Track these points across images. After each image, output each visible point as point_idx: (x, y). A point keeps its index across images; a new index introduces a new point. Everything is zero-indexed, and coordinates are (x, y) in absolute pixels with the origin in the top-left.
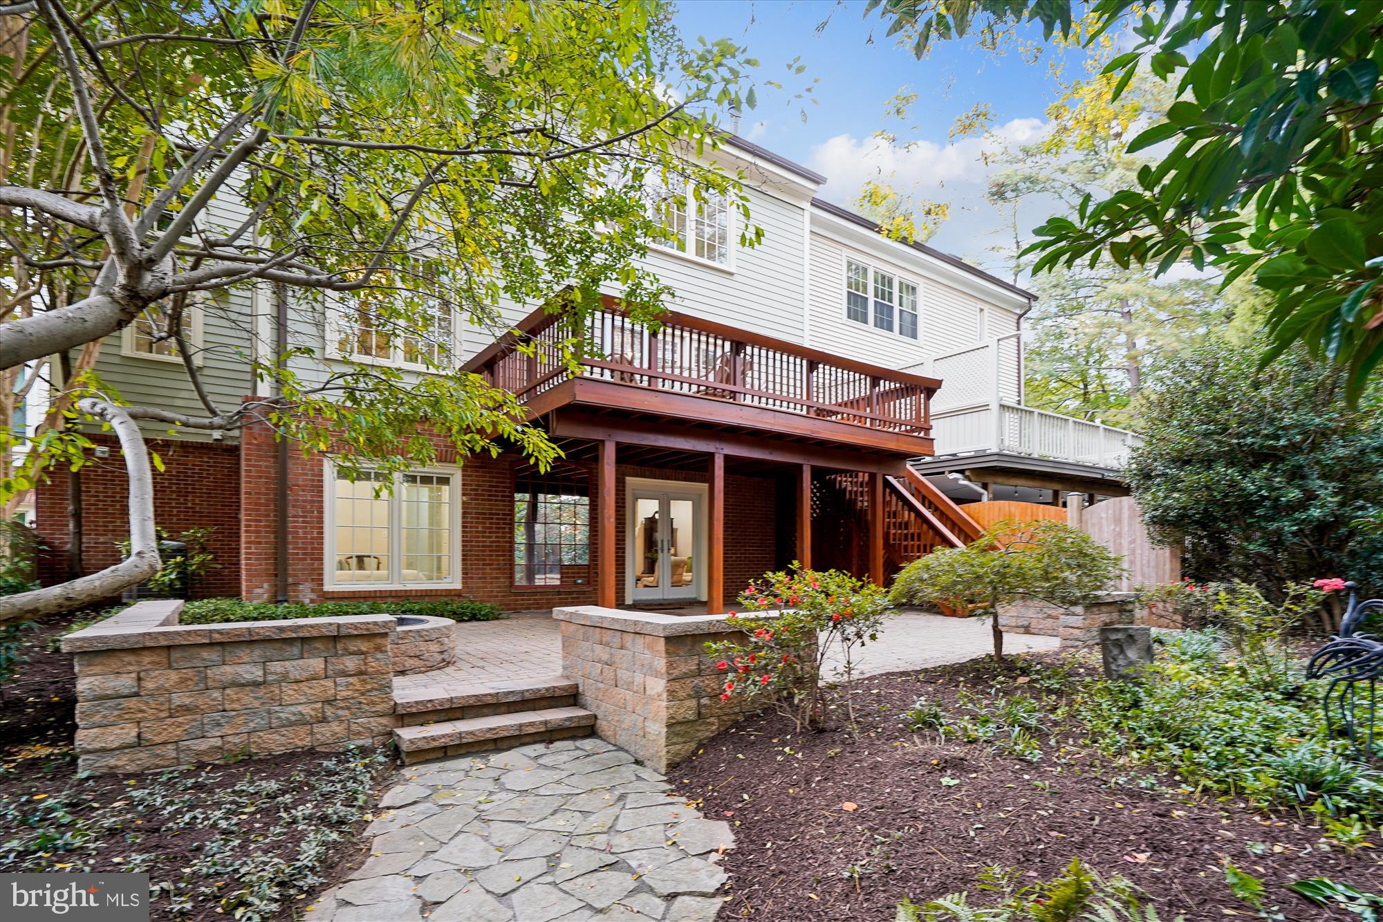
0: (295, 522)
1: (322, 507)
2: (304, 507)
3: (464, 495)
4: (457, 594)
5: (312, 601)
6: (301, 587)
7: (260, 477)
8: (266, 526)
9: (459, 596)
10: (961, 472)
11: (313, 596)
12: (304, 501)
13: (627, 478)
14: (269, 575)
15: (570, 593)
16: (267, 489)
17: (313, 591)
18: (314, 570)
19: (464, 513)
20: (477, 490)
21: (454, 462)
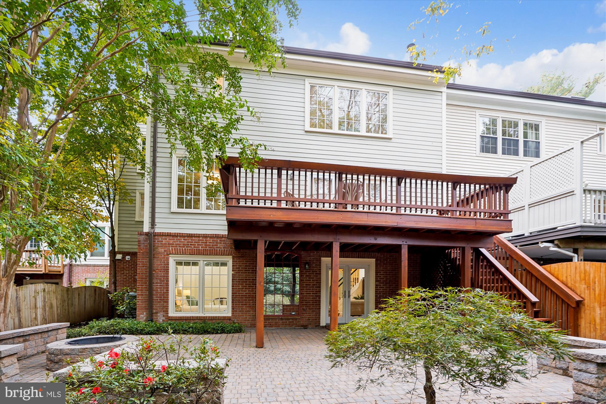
0: (157, 286)
1: (168, 279)
2: (160, 279)
3: (233, 271)
4: (229, 319)
5: (163, 321)
6: (159, 314)
7: (143, 267)
8: (145, 288)
10: (552, 242)
11: (164, 318)
12: (160, 276)
13: (322, 258)
14: (146, 309)
15: (288, 319)
16: (146, 271)
17: (164, 316)
18: (164, 307)
19: (233, 279)
20: (239, 268)
21: (228, 255)
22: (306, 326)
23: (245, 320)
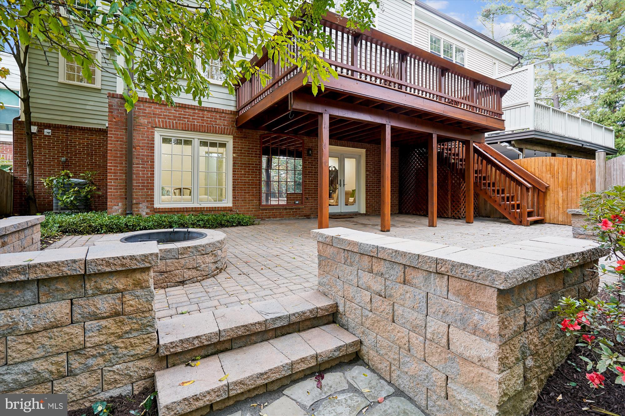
0: (138, 168)
1: (153, 159)
2: (143, 159)
3: (234, 153)
4: (230, 209)
5: (147, 214)
6: (141, 206)
7: (118, 141)
8: (120, 170)
9: (231, 210)
10: (509, 142)
11: (148, 211)
12: (143, 155)
14: (121, 198)
15: (292, 209)
16: (121, 148)
17: (147, 208)
18: (148, 195)
19: (234, 163)
20: (241, 150)
21: (229, 134)
22: (309, 216)
23: (248, 211)
